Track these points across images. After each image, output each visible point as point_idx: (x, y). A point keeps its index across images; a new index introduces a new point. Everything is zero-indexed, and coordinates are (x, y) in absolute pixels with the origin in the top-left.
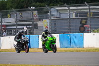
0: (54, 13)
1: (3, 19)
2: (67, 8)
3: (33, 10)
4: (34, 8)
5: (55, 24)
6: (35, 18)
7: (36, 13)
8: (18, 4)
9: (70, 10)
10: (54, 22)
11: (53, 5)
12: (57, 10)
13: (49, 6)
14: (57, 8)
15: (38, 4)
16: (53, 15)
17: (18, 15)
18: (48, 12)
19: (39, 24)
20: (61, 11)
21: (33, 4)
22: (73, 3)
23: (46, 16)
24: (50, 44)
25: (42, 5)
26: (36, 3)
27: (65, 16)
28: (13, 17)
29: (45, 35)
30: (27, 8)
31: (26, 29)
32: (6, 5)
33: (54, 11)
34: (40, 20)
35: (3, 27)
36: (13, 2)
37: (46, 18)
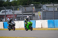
0: (45, 8)
1: (15, 11)
2: (52, 5)
3: (32, 6)
4: (33, 5)
5: (45, 14)
6: (33, 11)
7: (34, 8)
8: (24, 2)
9: (54, 6)
10: (45, 13)
11: (44, 3)
12: (47, 6)
13: (41, 4)
14: (46, 5)
15: (35, 2)
16: (44, 9)
17: (23, 9)
18: (41, 7)
19: (36, 14)
20: (49, 7)
21: (33, 2)
22: (56, 2)
23: (40, 10)
24: (29, 26)
25: (38, 3)
26: (34, 2)
27: (51, 9)
28: (21, 10)
29: (26, 21)
30: (29, 5)
31: (28, 17)
32: (17, 3)
33: (45, 7)
34: (36, 12)
35: (15, 16)
36: (21, 2)
37: (40, 11)
